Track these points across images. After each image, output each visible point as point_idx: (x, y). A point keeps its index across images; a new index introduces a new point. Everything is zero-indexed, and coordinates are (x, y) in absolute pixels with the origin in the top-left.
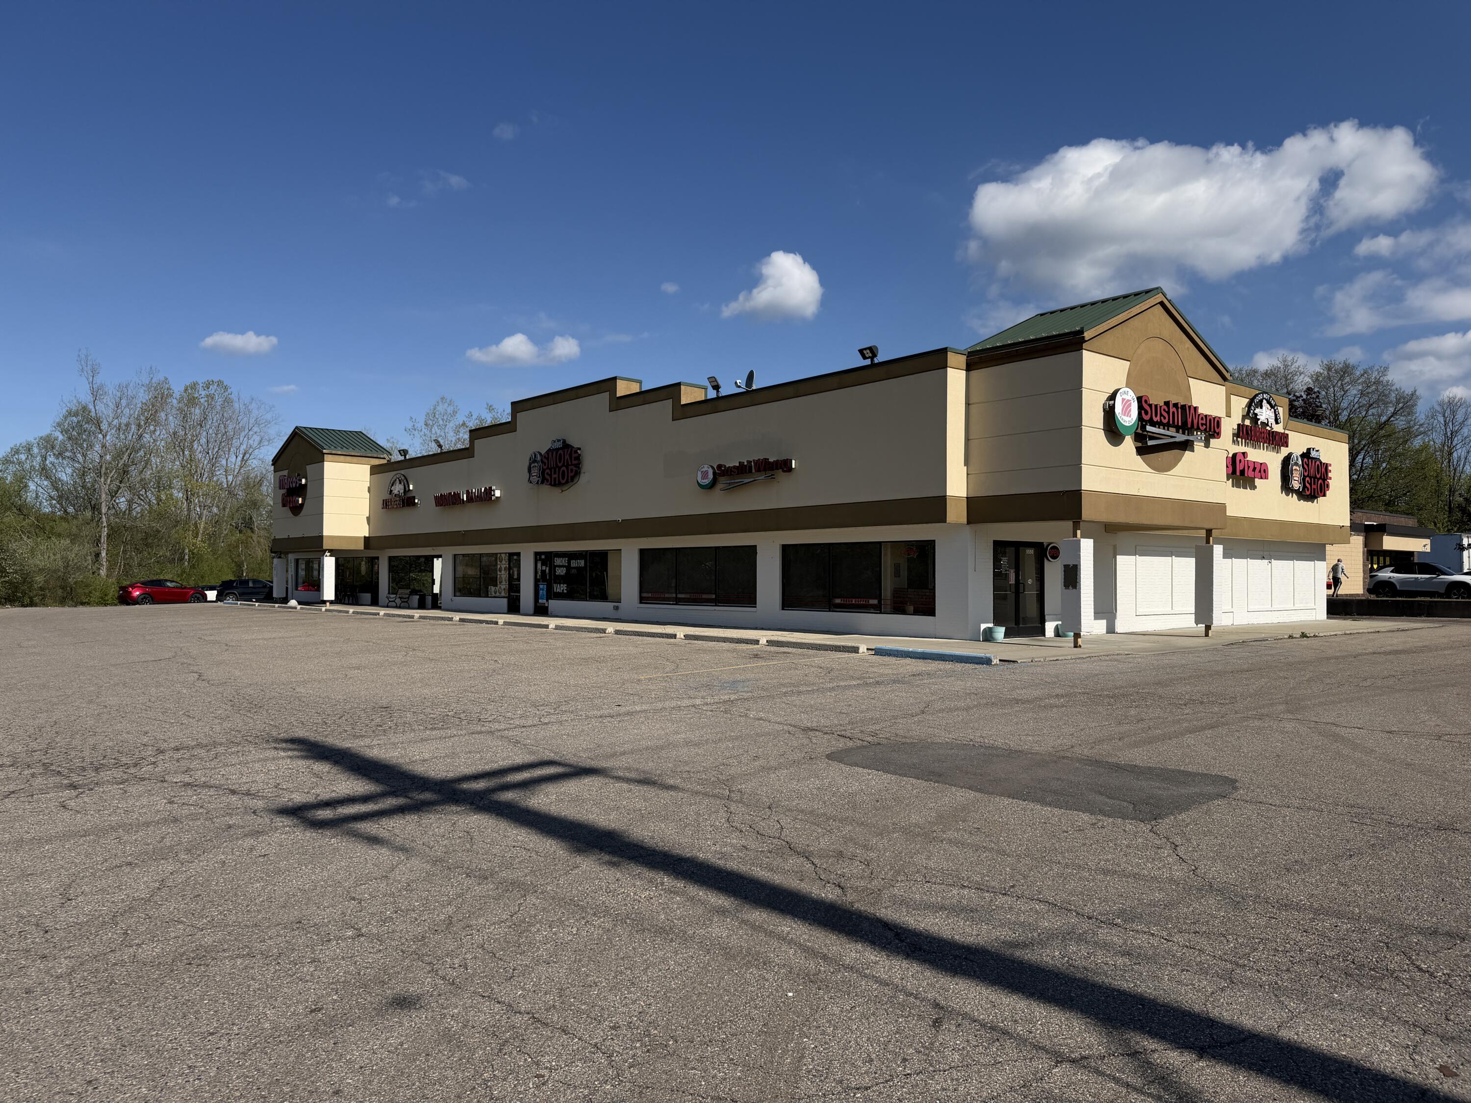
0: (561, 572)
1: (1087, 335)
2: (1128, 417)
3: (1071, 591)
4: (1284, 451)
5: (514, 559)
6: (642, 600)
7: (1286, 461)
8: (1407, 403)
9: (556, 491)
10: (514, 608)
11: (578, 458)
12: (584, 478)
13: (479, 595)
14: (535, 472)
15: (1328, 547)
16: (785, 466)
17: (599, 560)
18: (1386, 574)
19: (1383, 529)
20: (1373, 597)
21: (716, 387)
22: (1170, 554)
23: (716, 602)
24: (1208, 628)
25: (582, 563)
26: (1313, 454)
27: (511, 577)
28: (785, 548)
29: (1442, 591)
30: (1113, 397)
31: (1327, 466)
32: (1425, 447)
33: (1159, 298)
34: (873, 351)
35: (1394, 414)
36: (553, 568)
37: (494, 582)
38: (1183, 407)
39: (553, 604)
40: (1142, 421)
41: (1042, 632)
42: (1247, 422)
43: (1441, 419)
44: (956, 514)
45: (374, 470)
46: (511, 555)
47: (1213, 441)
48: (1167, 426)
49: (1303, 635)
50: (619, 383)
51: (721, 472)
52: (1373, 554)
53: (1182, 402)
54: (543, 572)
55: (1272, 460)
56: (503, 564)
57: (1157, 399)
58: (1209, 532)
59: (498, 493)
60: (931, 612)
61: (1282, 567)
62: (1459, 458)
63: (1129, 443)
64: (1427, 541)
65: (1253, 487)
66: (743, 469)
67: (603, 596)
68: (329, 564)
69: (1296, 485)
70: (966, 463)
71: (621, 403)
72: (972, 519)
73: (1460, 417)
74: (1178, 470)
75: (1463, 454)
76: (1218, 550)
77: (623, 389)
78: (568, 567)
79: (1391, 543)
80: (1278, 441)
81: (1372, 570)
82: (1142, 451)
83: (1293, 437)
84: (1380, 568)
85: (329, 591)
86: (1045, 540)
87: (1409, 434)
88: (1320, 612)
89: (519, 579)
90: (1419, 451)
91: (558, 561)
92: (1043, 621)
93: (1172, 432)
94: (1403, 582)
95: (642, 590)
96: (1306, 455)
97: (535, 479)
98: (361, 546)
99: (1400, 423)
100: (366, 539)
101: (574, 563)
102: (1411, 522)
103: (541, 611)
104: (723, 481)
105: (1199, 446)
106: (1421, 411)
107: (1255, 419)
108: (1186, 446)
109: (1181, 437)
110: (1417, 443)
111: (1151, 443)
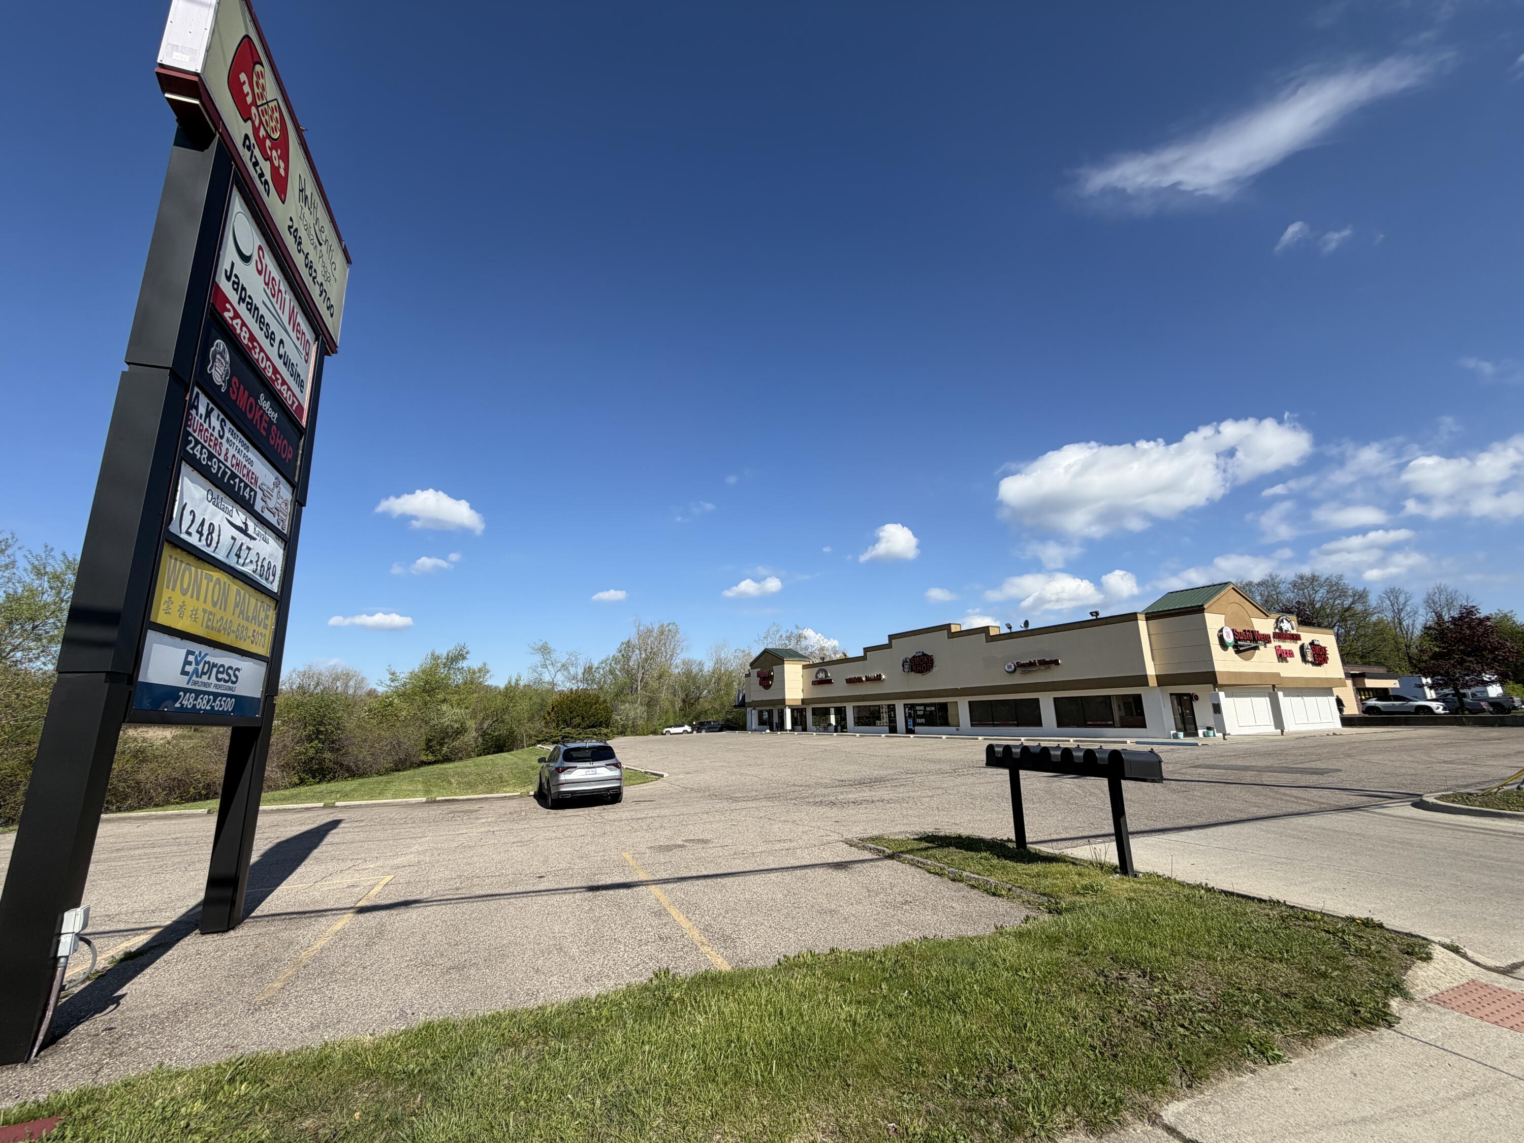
0: (921, 713)
1: (1205, 606)
2: (1229, 639)
3: (1218, 715)
4: (1300, 643)
5: (892, 708)
6: (972, 725)
7: (1302, 648)
8: (1361, 596)
9: (920, 675)
10: (893, 730)
11: (932, 660)
12: (935, 669)
13: (870, 725)
14: (906, 667)
15: (1334, 689)
16: (1056, 662)
17: (943, 707)
18: (1373, 702)
19: (1363, 675)
20: (1367, 716)
21: (1010, 628)
22: (1250, 696)
23: (1018, 725)
24: (1282, 731)
25: (933, 708)
26: (1316, 643)
27: (890, 716)
28: (1055, 699)
29: (1413, 711)
30: (1221, 631)
31: (1325, 648)
32: (1380, 621)
33: (1232, 586)
34: (1097, 613)
35: (1353, 603)
36: (915, 711)
37: (879, 718)
38: (1252, 631)
39: (917, 728)
40: (1236, 641)
41: (1197, 735)
42: (1277, 631)
43: (1388, 602)
44: (1153, 682)
45: (804, 667)
46: (889, 706)
47: (1268, 645)
48: (1245, 640)
49: (1334, 734)
50: (952, 626)
51: (1019, 665)
52: (1360, 690)
53: (1251, 629)
54: (910, 714)
55: (1294, 647)
56: (885, 710)
57: (1240, 630)
58: (1274, 686)
59: (883, 677)
60: (1144, 726)
61: (1310, 700)
62: (1408, 626)
63: (1231, 650)
64: (1396, 681)
65: (1287, 662)
66: (1031, 664)
67: (946, 723)
68: (788, 712)
69: (1310, 658)
70: (1153, 660)
71: (952, 635)
72: (1160, 684)
73: (1402, 599)
74: (1254, 659)
75: (1411, 622)
76: (1280, 694)
77: (954, 629)
78: (925, 710)
79: (1370, 683)
80: (1296, 638)
81: (1361, 700)
82: (1238, 652)
83: (1302, 635)
84: (1367, 699)
85: (789, 725)
86: (1191, 692)
87: (1366, 614)
88: (1338, 724)
89: (895, 716)
90: (1375, 624)
91: (918, 708)
92: (1196, 729)
93: (1248, 643)
94: (1384, 706)
95: (971, 721)
96: (1312, 644)
97: (907, 670)
98: (800, 703)
99: (1359, 607)
100: (803, 700)
101: (928, 709)
102: (1382, 670)
103: (909, 731)
104: (1019, 671)
105: (1262, 648)
106: (1373, 600)
107: (1281, 629)
108: (1256, 648)
109: (1253, 645)
110: (1374, 618)
111: (1241, 649)
